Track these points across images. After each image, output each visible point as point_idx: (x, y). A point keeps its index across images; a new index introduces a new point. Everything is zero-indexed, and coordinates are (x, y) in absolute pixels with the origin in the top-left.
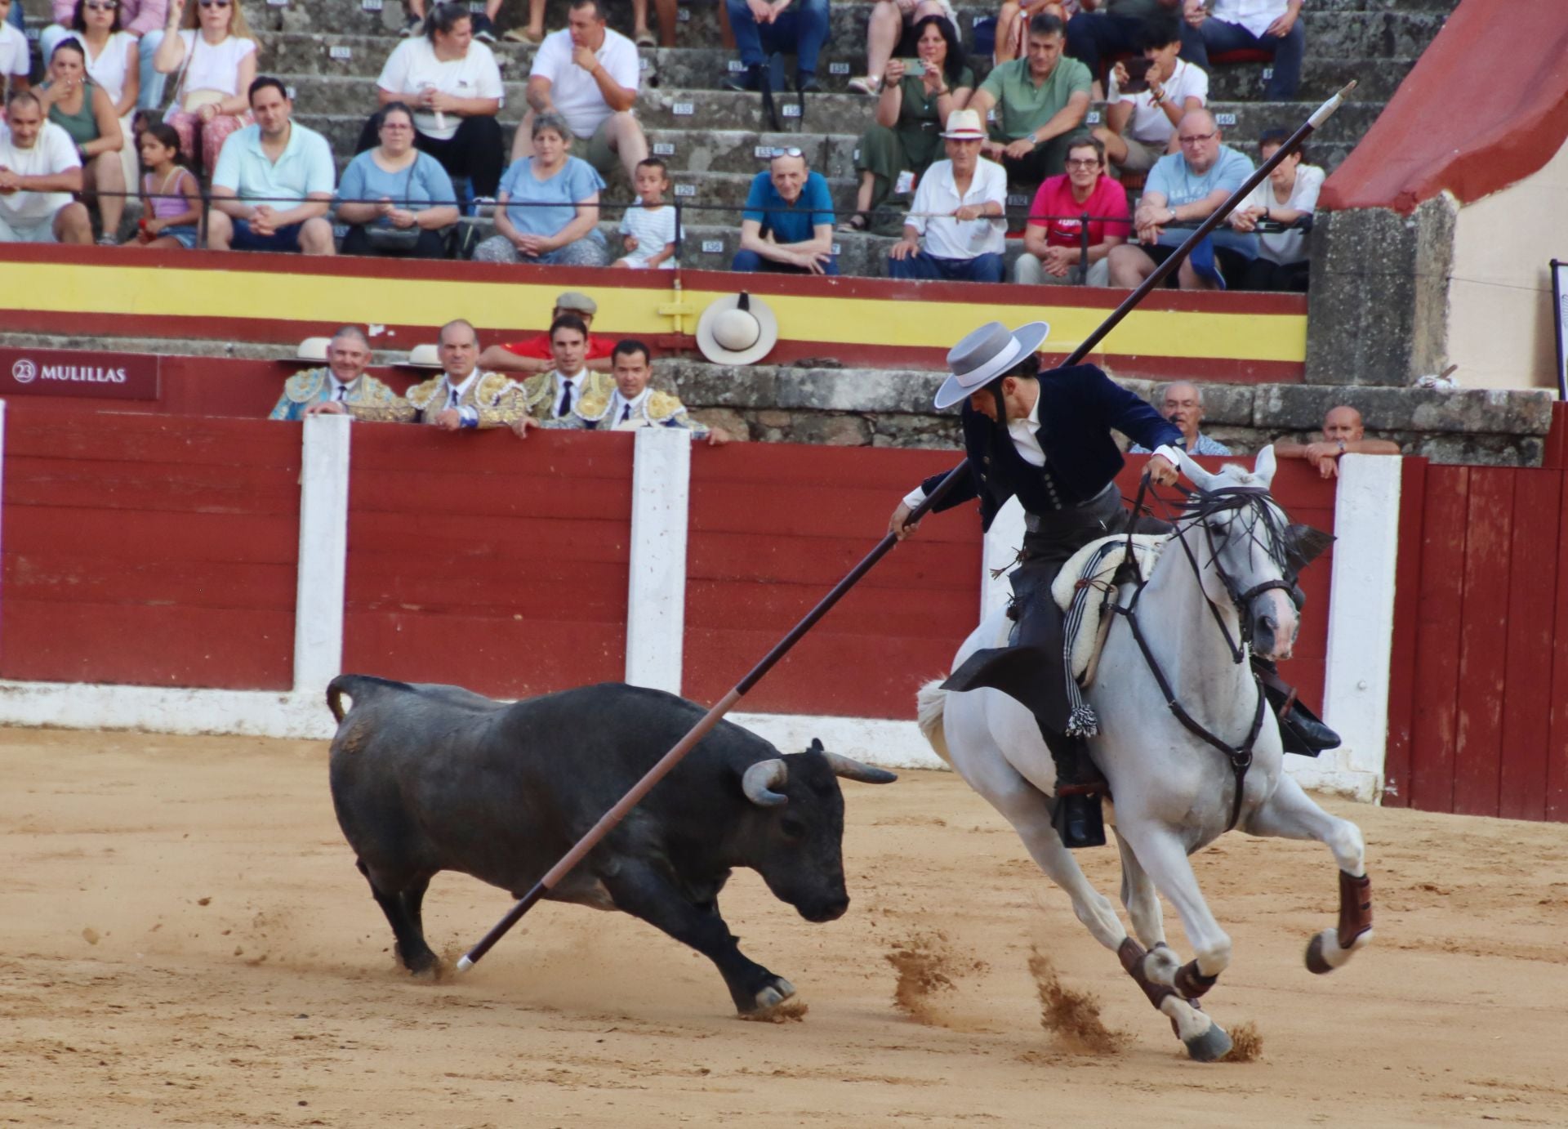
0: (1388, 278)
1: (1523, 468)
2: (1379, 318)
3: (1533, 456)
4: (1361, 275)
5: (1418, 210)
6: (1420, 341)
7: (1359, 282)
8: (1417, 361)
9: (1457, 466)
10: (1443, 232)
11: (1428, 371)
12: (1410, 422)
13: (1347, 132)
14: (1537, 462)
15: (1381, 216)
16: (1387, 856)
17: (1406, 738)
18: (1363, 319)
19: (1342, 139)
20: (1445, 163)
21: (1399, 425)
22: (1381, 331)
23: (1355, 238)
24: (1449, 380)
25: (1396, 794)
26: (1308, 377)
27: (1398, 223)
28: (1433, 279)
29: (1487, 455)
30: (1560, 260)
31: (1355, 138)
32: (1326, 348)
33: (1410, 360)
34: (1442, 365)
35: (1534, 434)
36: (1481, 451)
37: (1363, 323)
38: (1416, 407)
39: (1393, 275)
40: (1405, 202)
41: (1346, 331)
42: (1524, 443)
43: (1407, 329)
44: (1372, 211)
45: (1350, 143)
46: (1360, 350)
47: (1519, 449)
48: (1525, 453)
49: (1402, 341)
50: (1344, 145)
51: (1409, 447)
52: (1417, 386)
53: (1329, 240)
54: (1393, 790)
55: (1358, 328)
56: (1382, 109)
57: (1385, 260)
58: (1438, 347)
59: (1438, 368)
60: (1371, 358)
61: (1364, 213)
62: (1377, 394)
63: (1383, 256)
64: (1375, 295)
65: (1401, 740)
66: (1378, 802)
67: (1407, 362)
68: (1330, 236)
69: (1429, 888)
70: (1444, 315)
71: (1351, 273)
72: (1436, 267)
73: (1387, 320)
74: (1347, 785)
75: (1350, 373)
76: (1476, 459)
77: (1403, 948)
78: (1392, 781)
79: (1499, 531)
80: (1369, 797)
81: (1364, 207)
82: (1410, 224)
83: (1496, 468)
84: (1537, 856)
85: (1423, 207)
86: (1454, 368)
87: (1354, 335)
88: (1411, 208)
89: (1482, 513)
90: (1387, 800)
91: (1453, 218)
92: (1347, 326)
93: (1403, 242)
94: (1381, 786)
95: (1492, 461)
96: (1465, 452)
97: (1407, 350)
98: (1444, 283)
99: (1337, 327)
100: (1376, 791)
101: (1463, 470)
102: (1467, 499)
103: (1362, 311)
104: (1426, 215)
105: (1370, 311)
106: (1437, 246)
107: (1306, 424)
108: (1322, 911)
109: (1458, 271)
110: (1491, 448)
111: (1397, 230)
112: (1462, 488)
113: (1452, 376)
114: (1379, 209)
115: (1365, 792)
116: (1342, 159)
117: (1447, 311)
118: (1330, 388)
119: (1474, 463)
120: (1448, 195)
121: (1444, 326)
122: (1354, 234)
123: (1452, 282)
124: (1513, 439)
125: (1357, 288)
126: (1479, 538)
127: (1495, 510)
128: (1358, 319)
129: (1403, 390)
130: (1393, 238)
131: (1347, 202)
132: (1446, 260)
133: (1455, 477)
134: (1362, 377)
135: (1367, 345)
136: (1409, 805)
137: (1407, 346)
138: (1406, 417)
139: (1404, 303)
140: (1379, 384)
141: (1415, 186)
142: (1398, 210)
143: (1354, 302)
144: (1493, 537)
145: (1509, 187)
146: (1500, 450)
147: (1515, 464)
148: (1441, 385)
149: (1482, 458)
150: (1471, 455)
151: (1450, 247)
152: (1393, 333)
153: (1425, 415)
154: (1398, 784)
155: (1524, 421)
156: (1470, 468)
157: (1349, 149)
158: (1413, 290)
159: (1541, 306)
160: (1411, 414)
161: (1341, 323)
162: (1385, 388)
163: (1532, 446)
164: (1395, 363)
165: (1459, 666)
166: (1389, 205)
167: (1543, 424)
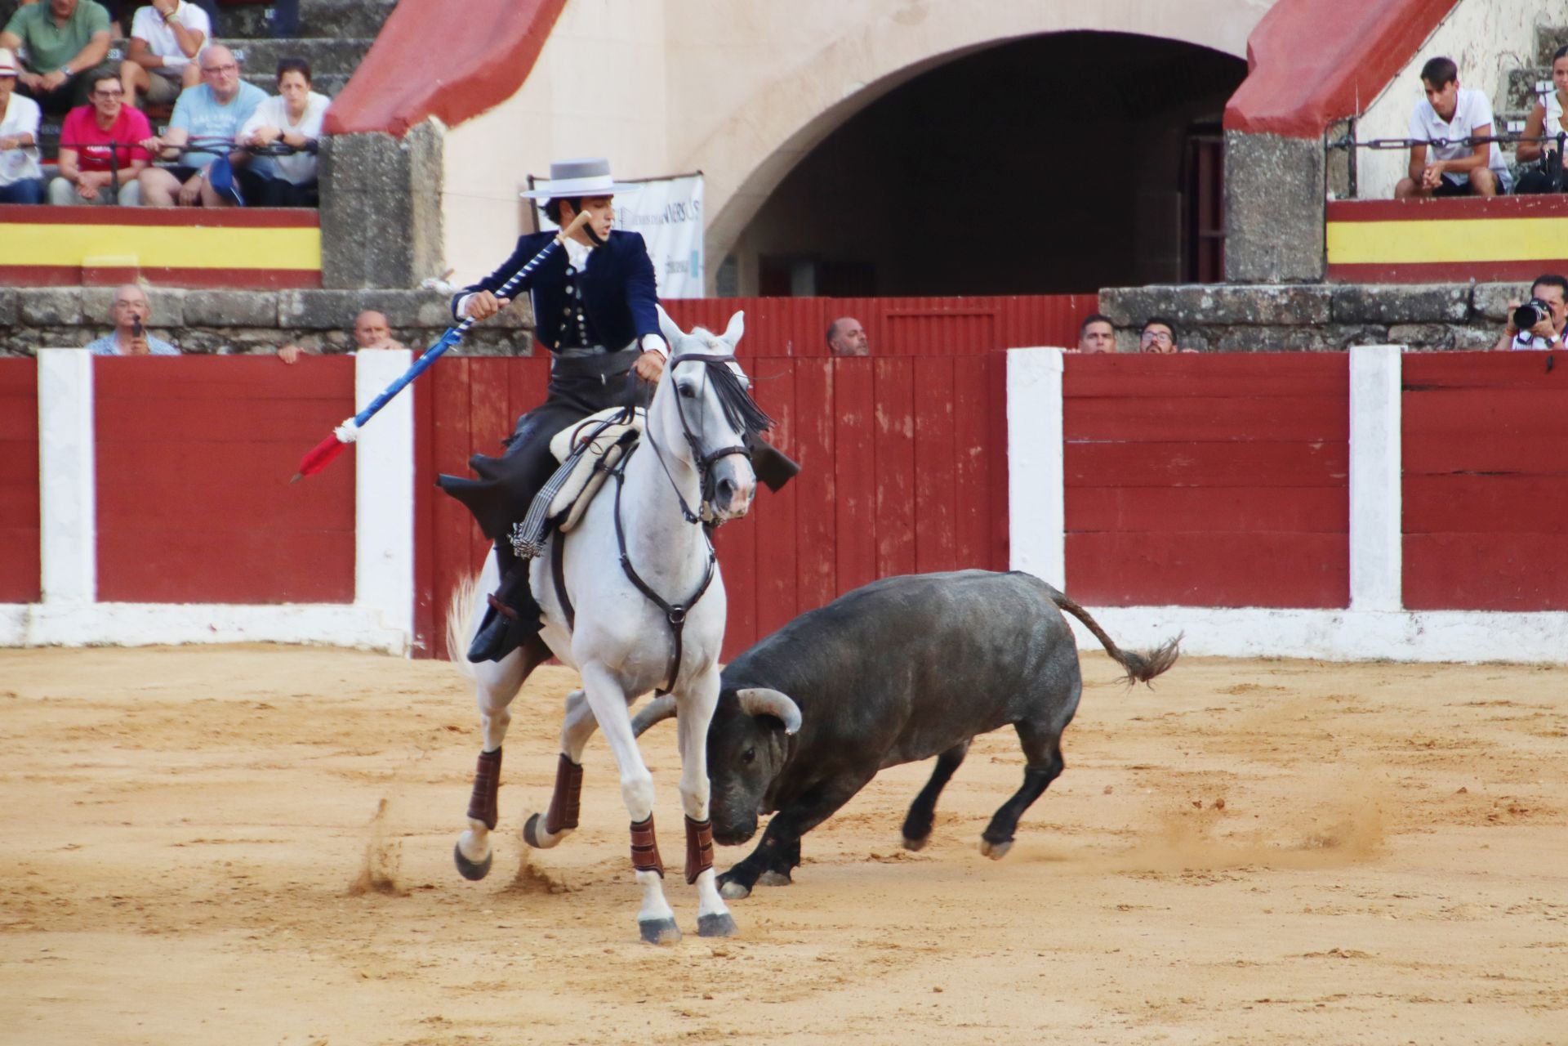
0: (388, 194)
1: (516, 358)
2: (383, 229)
3: (524, 347)
4: (365, 192)
5: (409, 133)
6: (420, 249)
7: (363, 198)
8: (419, 266)
9: (459, 358)
10: (433, 153)
11: (430, 274)
12: (416, 321)
13: (344, 66)
14: (527, 352)
15: (379, 139)
16: (415, 702)
17: (429, 598)
18: (369, 230)
19: (339, 70)
20: (430, 92)
21: (407, 322)
22: (386, 240)
23: (356, 159)
24: (448, 283)
25: (423, 647)
26: (325, 283)
27: (393, 145)
28: (429, 195)
29: (486, 347)
30: (535, 175)
31: (352, 70)
32: (339, 255)
33: (412, 265)
34: (441, 269)
35: (524, 328)
36: (480, 344)
37: (370, 234)
38: (420, 307)
39: (392, 192)
40: (398, 127)
41: (355, 241)
42: (516, 335)
43: (408, 239)
44: (370, 136)
45: (347, 75)
46: (369, 258)
47: (512, 340)
48: (517, 345)
49: (405, 249)
50: (340, 76)
51: (417, 342)
52: (421, 289)
53: (333, 161)
54: (421, 645)
55: (365, 238)
56: (371, 45)
57: (384, 178)
58: (437, 254)
59: (437, 271)
60: (379, 264)
61: (362, 137)
62: (387, 297)
63: (382, 175)
64: (379, 209)
65: (425, 600)
66: (408, 655)
67: (410, 267)
68: (335, 158)
69: (453, 729)
70: (439, 225)
71: (356, 190)
72: (429, 183)
73: (390, 231)
74: (381, 642)
75: (361, 278)
76: (476, 351)
77: (430, 782)
78: (419, 637)
79: (498, 412)
80: (399, 651)
81: (363, 131)
82: (404, 146)
83: (493, 359)
84: (545, 696)
85: (414, 131)
86: (451, 272)
87: (362, 245)
88: (404, 132)
89: (485, 398)
90: (417, 654)
91: (441, 140)
92: (355, 237)
93: (399, 162)
94: (410, 641)
95: (490, 352)
96: (466, 345)
97: (409, 256)
98: (437, 197)
99: (347, 238)
100: (406, 646)
101: (465, 362)
102: (470, 386)
103: (368, 223)
104: (418, 137)
105: (376, 223)
106: (429, 165)
107: (326, 324)
108: (359, 754)
109: (449, 186)
110: (487, 341)
111: (392, 151)
112: (464, 377)
113: (451, 279)
114: (375, 133)
115: (396, 647)
116: (340, 89)
117: (441, 222)
118: (344, 292)
119: (474, 354)
120: (435, 120)
121: (440, 235)
122: (355, 155)
123: (444, 197)
124: (506, 332)
125: (362, 204)
126: (483, 420)
127: (494, 395)
128: (364, 230)
129: (408, 292)
130: (390, 159)
131: (347, 126)
132: (437, 177)
133: (458, 368)
134: (374, 281)
135: (374, 253)
136: (435, 657)
137: (409, 253)
138: (413, 316)
139: (403, 216)
140: (388, 287)
141: (405, 113)
142: (393, 133)
143: (360, 216)
144: (493, 419)
145: (486, 112)
146: (495, 343)
147: (509, 354)
148: (441, 287)
149: (481, 350)
150: (471, 347)
151: (440, 165)
152: (396, 242)
153: (430, 314)
154: (426, 640)
155: (515, 316)
156: (470, 359)
157: (346, 81)
158: (412, 205)
159: (523, 215)
160: (417, 313)
161: (350, 235)
162: (393, 291)
163: (523, 338)
164: (400, 268)
165: (471, 533)
166: (385, 130)
167: (529, 318)
